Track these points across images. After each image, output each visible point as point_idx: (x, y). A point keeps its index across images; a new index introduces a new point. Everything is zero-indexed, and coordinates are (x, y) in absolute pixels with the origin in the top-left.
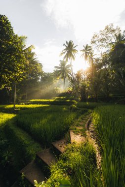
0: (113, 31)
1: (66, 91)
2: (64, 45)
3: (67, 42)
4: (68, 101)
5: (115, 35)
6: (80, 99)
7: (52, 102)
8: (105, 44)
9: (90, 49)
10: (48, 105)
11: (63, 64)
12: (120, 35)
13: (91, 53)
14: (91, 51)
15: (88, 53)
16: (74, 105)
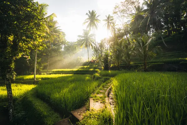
0: (133, 3)
1: (90, 60)
2: (87, 14)
3: (89, 12)
4: (92, 70)
5: (135, 7)
6: (103, 68)
7: (75, 71)
8: (126, 15)
9: (112, 19)
10: (71, 75)
11: (86, 33)
12: (139, 7)
13: (113, 23)
14: (113, 21)
15: (110, 23)
16: (97, 74)
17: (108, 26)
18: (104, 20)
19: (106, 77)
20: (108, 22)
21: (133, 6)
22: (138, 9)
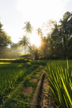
0: (53, 22)
1: (26, 54)
2: (25, 23)
3: (27, 22)
4: (26, 60)
5: (54, 24)
6: (34, 59)
8: (49, 29)
9: (41, 30)
10: (9, 63)
12: (56, 25)
13: (41, 33)
14: (41, 31)
15: (40, 32)
16: (29, 63)
17: (39, 33)
18: (36, 30)
19: (35, 65)
20: (39, 32)
21: (53, 24)
22: (56, 26)
